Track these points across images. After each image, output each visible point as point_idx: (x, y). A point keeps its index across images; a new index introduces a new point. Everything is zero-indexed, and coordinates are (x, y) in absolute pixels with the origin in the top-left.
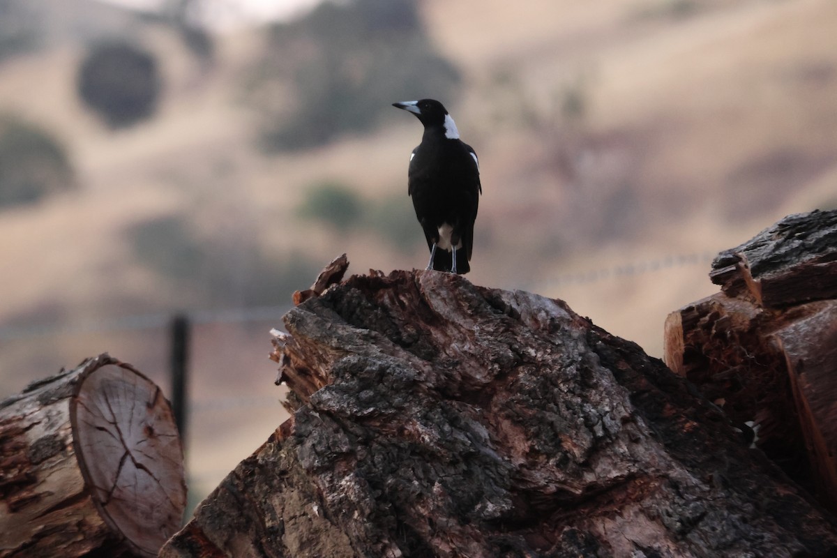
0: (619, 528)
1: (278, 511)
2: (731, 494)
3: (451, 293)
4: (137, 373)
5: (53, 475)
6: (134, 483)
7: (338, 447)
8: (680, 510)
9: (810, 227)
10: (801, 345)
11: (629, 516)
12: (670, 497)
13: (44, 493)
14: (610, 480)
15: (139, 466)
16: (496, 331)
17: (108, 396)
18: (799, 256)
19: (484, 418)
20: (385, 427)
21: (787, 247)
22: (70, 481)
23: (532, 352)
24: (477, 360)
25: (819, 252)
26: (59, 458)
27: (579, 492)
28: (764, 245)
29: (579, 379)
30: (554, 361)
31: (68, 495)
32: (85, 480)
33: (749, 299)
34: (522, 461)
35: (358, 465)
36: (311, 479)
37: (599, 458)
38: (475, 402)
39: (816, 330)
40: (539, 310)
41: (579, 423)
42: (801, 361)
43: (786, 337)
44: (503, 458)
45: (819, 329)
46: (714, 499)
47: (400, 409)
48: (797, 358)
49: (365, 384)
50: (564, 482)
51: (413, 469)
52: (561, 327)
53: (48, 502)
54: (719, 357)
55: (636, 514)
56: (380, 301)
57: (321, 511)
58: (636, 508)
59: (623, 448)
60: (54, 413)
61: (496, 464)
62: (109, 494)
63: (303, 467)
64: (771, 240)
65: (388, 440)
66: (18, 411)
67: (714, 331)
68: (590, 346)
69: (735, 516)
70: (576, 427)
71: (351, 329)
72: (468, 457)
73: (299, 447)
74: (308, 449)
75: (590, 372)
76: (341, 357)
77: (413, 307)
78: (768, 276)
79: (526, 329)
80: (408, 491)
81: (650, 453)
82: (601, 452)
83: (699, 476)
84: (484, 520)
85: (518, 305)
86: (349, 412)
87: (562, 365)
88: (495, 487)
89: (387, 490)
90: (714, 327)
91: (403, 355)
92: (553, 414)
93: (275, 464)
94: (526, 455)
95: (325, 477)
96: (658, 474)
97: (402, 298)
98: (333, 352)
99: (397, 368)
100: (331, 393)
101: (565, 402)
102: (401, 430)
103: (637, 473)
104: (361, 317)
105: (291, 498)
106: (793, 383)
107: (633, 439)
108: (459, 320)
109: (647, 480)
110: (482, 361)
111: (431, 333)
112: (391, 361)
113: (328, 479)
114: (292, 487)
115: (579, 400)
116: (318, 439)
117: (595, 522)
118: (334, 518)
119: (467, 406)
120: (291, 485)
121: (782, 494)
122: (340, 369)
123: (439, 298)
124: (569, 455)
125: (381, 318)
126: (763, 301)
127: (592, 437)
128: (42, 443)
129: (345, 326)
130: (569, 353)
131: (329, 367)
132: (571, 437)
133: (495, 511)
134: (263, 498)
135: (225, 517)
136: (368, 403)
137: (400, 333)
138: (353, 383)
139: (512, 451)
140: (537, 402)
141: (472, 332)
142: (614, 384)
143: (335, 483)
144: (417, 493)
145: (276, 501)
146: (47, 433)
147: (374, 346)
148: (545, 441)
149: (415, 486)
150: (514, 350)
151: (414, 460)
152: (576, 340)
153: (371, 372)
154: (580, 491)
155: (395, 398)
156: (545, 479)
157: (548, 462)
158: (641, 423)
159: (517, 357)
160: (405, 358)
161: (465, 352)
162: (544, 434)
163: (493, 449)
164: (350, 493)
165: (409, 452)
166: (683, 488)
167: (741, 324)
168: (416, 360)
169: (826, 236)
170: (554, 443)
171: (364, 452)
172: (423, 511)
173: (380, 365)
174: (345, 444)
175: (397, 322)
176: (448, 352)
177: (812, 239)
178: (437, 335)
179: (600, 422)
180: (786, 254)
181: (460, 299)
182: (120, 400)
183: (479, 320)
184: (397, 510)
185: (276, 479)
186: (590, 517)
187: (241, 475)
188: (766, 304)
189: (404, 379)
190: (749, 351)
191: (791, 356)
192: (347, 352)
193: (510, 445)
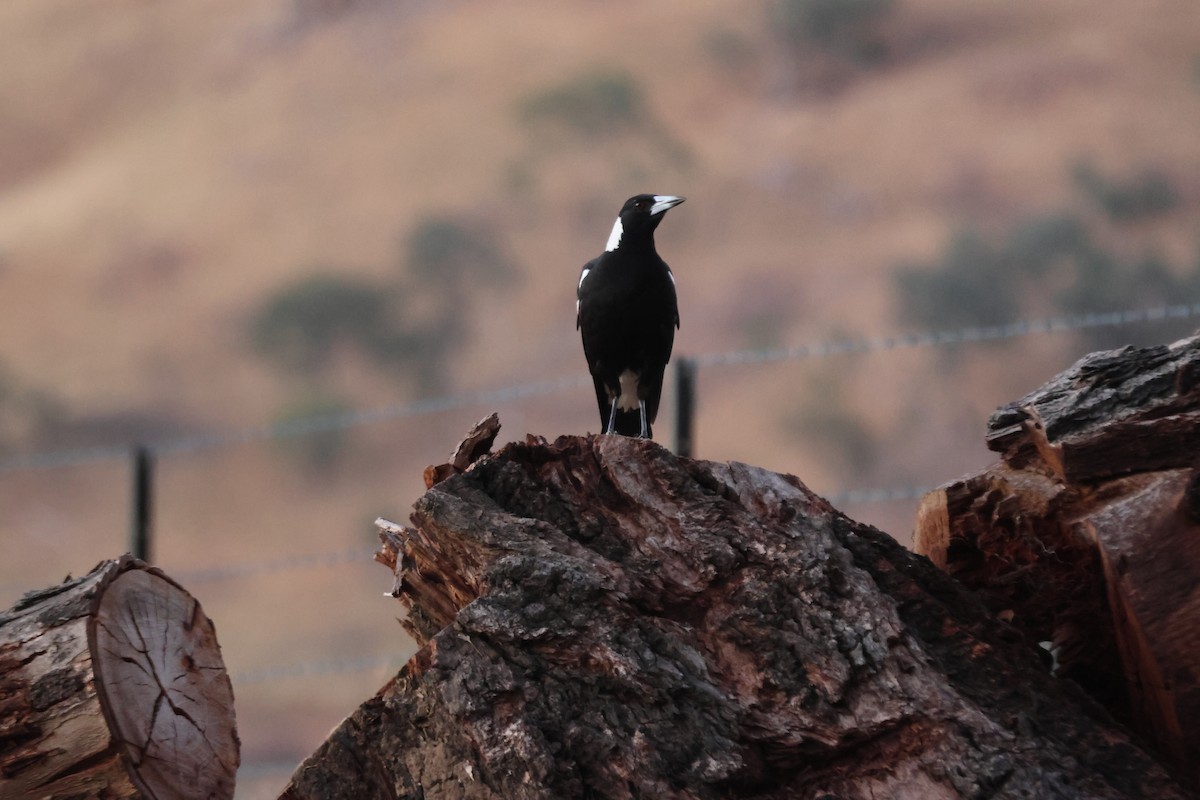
0: (892, 793)
1: (415, 773)
2: (1044, 743)
3: (644, 467)
4: (170, 581)
5: (65, 724)
6: (173, 736)
7: (499, 683)
8: (977, 766)
9: (1125, 370)
10: (1123, 535)
11: (905, 776)
12: (961, 748)
13: (52, 751)
14: (877, 725)
15: (178, 712)
16: (708, 519)
17: (134, 614)
18: (1111, 411)
19: (699, 641)
20: (562, 654)
21: (1095, 399)
22: (90, 733)
23: (760, 548)
24: (684, 560)
25: (1140, 404)
26: (75, 701)
27: (833, 743)
28: (1062, 396)
29: (827, 585)
30: (792, 561)
31: (87, 754)
32: (111, 732)
33: (1043, 472)
34: (753, 700)
35: (527, 708)
36: (461, 728)
37: (859, 696)
38: (683, 619)
39: (1143, 514)
40: (765, 490)
41: (831, 647)
42: (1123, 558)
43: (1102, 524)
44: (728, 697)
45: (1147, 513)
46: (1022, 751)
47: (582, 629)
48: (1119, 554)
49: (533, 595)
50: (813, 730)
51: (604, 713)
52: (797, 513)
53: (58, 763)
54: (1001, 553)
55: (914, 773)
56: (546, 478)
57: (477, 773)
58: (914, 764)
59: (892, 682)
60: (65, 639)
61: (719, 705)
62: (142, 751)
63: (451, 712)
64: (1072, 389)
65: (567, 673)
66: (11, 636)
67: (996, 517)
68: (839, 539)
69: (1054, 775)
70: (827, 652)
71: (510, 518)
72: (680, 695)
73: (444, 684)
74: (456, 687)
75: (841, 575)
76: (498, 557)
77: (593, 487)
78: (1071, 438)
79: (749, 516)
80: (599, 744)
81: (927, 686)
82: (863, 688)
83: (998, 720)
84: (706, 784)
85: (735, 482)
86: (512, 635)
87: (802, 566)
88: (718, 737)
89: (569, 743)
90: (996, 511)
91: (582, 554)
92: (795, 635)
93: (409, 707)
94: (759, 692)
95: (481, 726)
96: (943, 717)
97: (577, 475)
98: (486, 550)
99: (576, 572)
100: (486, 608)
101: (810, 617)
102: (585, 659)
103: (914, 716)
104: (522, 502)
105: (434, 755)
106: (1110, 587)
107: (905, 668)
108: (657, 504)
109: (927, 725)
110: (690, 562)
111: (618, 523)
112: (565, 562)
113: (487, 728)
114: (434, 739)
115: (829, 614)
116: (470, 672)
117: (857, 783)
118: (495, 783)
119: (672, 624)
120: (433, 737)
121: (1112, 744)
122: (496, 573)
123: (628, 473)
124: (817, 691)
125: (550, 503)
126: (1066, 475)
127: (849, 666)
128: (48, 681)
129: (502, 514)
130: (811, 549)
131: (482, 572)
132: (819, 666)
133: (720, 771)
134: (393, 755)
135: (338, 782)
136: (536, 622)
137: (576, 523)
138: (516, 593)
139: (739, 686)
140: (770, 617)
141: (676, 521)
142: (875, 592)
143: (497, 733)
144: (612, 747)
145: (411, 760)
146: (54, 668)
147: (543, 542)
148: (783, 672)
149: (608, 736)
150: (735, 546)
151: (604, 700)
152: (819, 531)
153: (540, 578)
154: (836, 742)
155: (575, 615)
156: (786, 724)
157: (788, 702)
158: (915, 646)
159: (740, 555)
160: (586, 557)
161: (667, 549)
162: (782, 662)
163: (713, 684)
164: (518, 748)
165: (597, 689)
166: (980, 736)
167: (1035, 507)
168: (601, 560)
169: (1148, 383)
170: (796, 675)
171: (535, 691)
172: (619, 771)
173: (553, 568)
174: (508, 678)
175: (570, 508)
176: (642, 549)
177: (1129, 386)
178: (626, 525)
179: (859, 645)
180: (1095, 408)
181: (657, 476)
182: (150, 620)
183: (685, 504)
184: (583, 771)
185: (411, 728)
186: (852, 777)
187: (361, 724)
188: (1071, 478)
189: (587, 588)
190: (1048, 544)
191: (1109, 552)
192: (506, 551)
193: (735, 678)
